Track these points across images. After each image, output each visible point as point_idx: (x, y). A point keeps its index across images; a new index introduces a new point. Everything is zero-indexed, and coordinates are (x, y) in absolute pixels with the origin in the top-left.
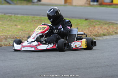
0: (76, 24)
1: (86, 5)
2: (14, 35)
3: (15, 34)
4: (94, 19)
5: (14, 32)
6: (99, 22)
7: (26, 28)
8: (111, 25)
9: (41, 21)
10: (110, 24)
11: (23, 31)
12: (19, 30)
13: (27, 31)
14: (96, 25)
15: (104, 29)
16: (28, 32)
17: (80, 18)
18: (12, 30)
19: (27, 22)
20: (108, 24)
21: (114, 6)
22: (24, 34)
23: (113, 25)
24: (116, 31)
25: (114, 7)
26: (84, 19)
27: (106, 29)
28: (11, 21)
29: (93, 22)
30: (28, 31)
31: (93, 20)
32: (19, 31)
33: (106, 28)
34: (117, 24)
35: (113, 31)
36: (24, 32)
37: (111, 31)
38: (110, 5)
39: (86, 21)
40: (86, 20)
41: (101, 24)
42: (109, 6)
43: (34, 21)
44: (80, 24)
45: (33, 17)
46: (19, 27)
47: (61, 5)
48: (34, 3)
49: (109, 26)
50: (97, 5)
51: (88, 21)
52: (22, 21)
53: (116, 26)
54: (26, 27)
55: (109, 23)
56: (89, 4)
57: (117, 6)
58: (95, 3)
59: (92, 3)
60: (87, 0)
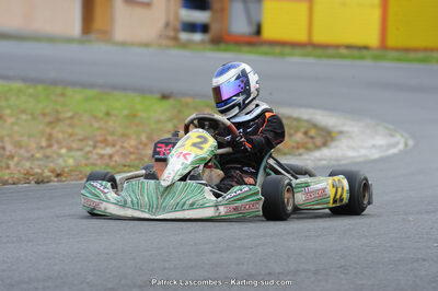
0: (126, 112)
1: (164, 42)
4: (194, 96)
17: (142, 91)
21: (265, 49)
25: (266, 54)
26: (158, 96)
29: (187, 106)
31: (189, 100)
38: (250, 44)
39: (165, 104)
40: (165, 97)
42: (246, 49)
44: (143, 115)
47: (69, 40)
50: (202, 42)
51: (171, 102)
56: (176, 39)
57: (277, 50)
58: (198, 37)
59: (184, 36)
60: (167, 25)
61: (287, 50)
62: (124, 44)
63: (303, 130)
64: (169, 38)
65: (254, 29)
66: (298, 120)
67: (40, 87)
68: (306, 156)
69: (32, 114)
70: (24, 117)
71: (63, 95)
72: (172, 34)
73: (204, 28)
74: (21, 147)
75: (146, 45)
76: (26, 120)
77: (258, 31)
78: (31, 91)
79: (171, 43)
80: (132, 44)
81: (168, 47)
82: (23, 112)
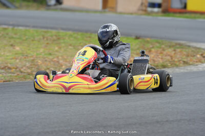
1: (141, 12)
2: (6, 63)
3: (9, 60)
4: (151, 37)
5: (8, 57)
6: (159, 43)
7: (29, 52)
8: (178, 48)
9: (59, 39)
10: (178, 46)
11: (23, 56)
12: (16, 54)
13: (30, 57)
14: (153, 47)
15: (166, 56)
16: (32, 58)
17: (127, 35)
18: (4, 54)
19: (33, 40)
20: (173, 46)
21: (187, 15)
22: (25, 62)
23: (182, 48)
24: (185, 60)
25: (187, 17)
26: (134, 37)
27: (169, 55)
28: (5, 37)
29: (148, 42)
30: (32, 56)
31: (148, 39)
32: (17, 56)
33: (169, 53)
34: (189, 46)
35: (180, 59)
36: (25, 58)
37: (176, 60)
38: (180, 13)
39: (137, 41)
40: (137, 38)
41: (163, 46)
42: (178, 15)
43: (45, 39)
45: (45, 32)
46: (17, 48)
47: (96, 11)
48: (49, 6)
49: (175, 50)
50: (157, 13)
51: (140, 40)
52: (24, 38)
53: (187, 50)
54: (29, 50)
55: (176, 44)
56: (145, 11)
57: (193, 15)
58: (156, 10)
59: (150, 9)
60: (142, 4)
61: (198, 15)
62: (121, 13)
63: (201, 53)
64: (143, 10)
65: (183, 6)
66: (199, 48)
67: (80, 33)
68: (199, 66)
69: (74, 46)
70: (70, 47)
71: (90, 37)
72: (144, 8)
73: (159, 6)
74: (66, 61)
75: (132, 14)
76: (71, 49)
77: (185, 7)
78: (75, 35)
79: (143, 12)
80: (124, 13)
81: (141, 14)
82: (70, 45)
